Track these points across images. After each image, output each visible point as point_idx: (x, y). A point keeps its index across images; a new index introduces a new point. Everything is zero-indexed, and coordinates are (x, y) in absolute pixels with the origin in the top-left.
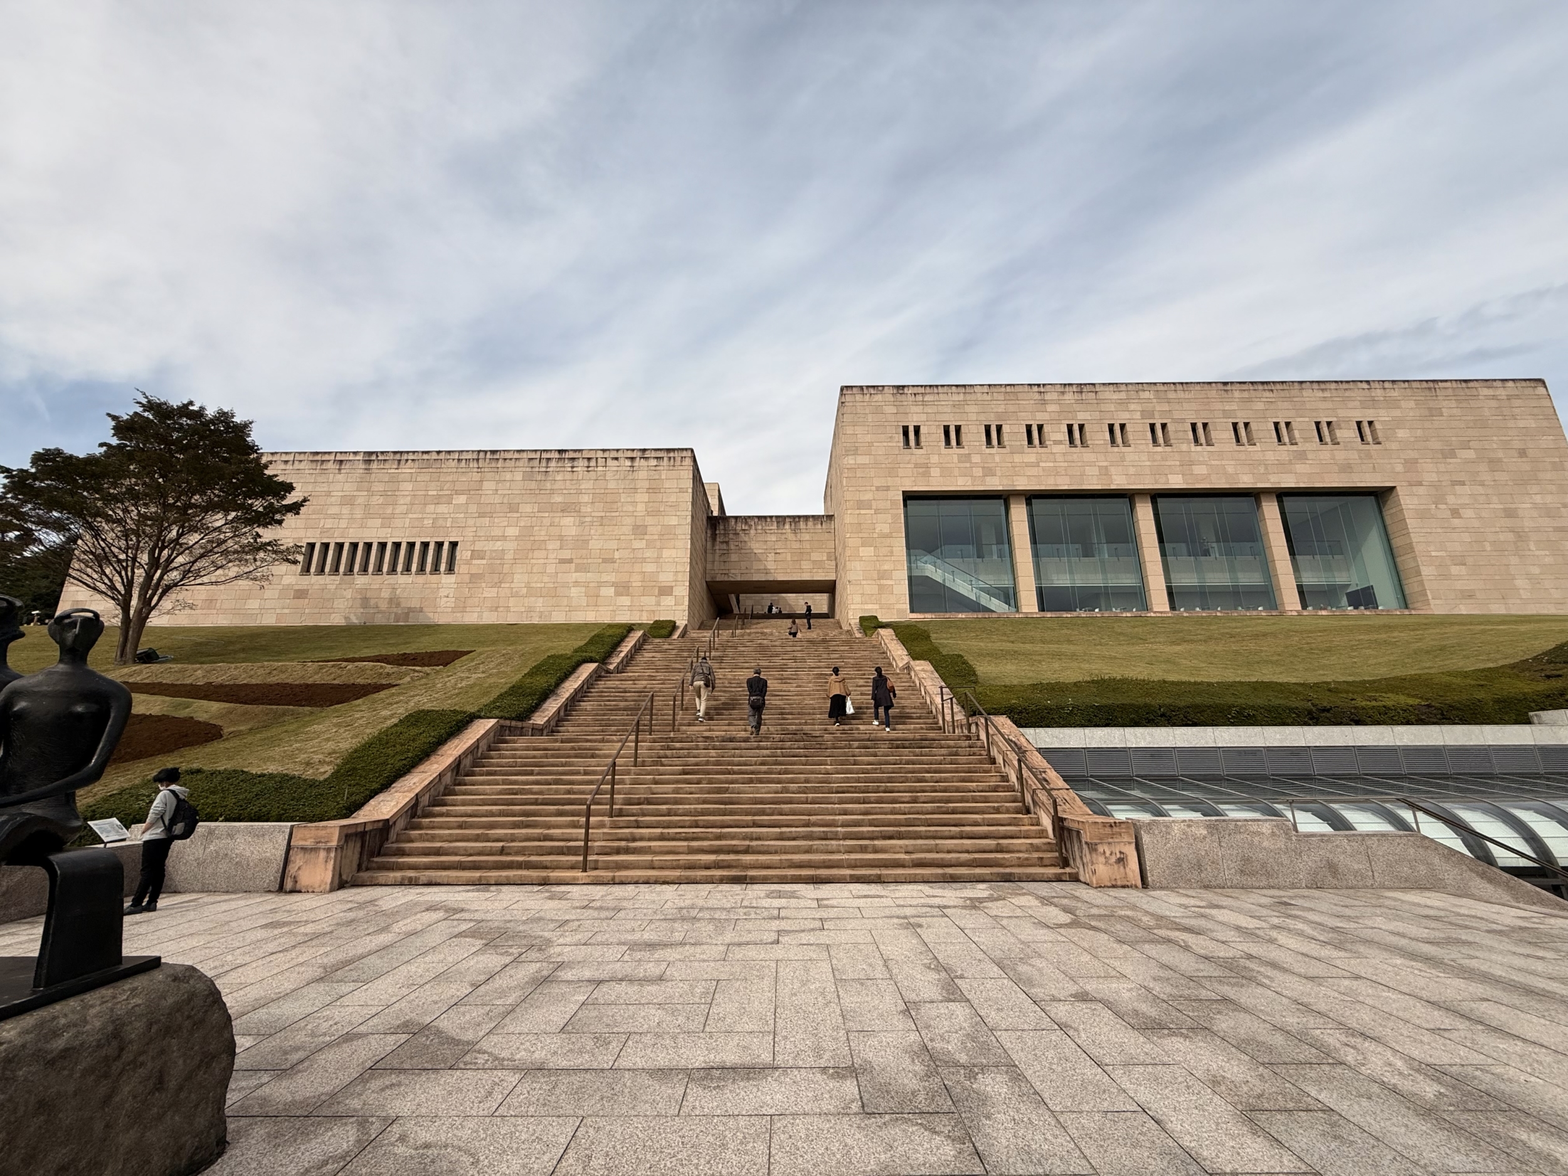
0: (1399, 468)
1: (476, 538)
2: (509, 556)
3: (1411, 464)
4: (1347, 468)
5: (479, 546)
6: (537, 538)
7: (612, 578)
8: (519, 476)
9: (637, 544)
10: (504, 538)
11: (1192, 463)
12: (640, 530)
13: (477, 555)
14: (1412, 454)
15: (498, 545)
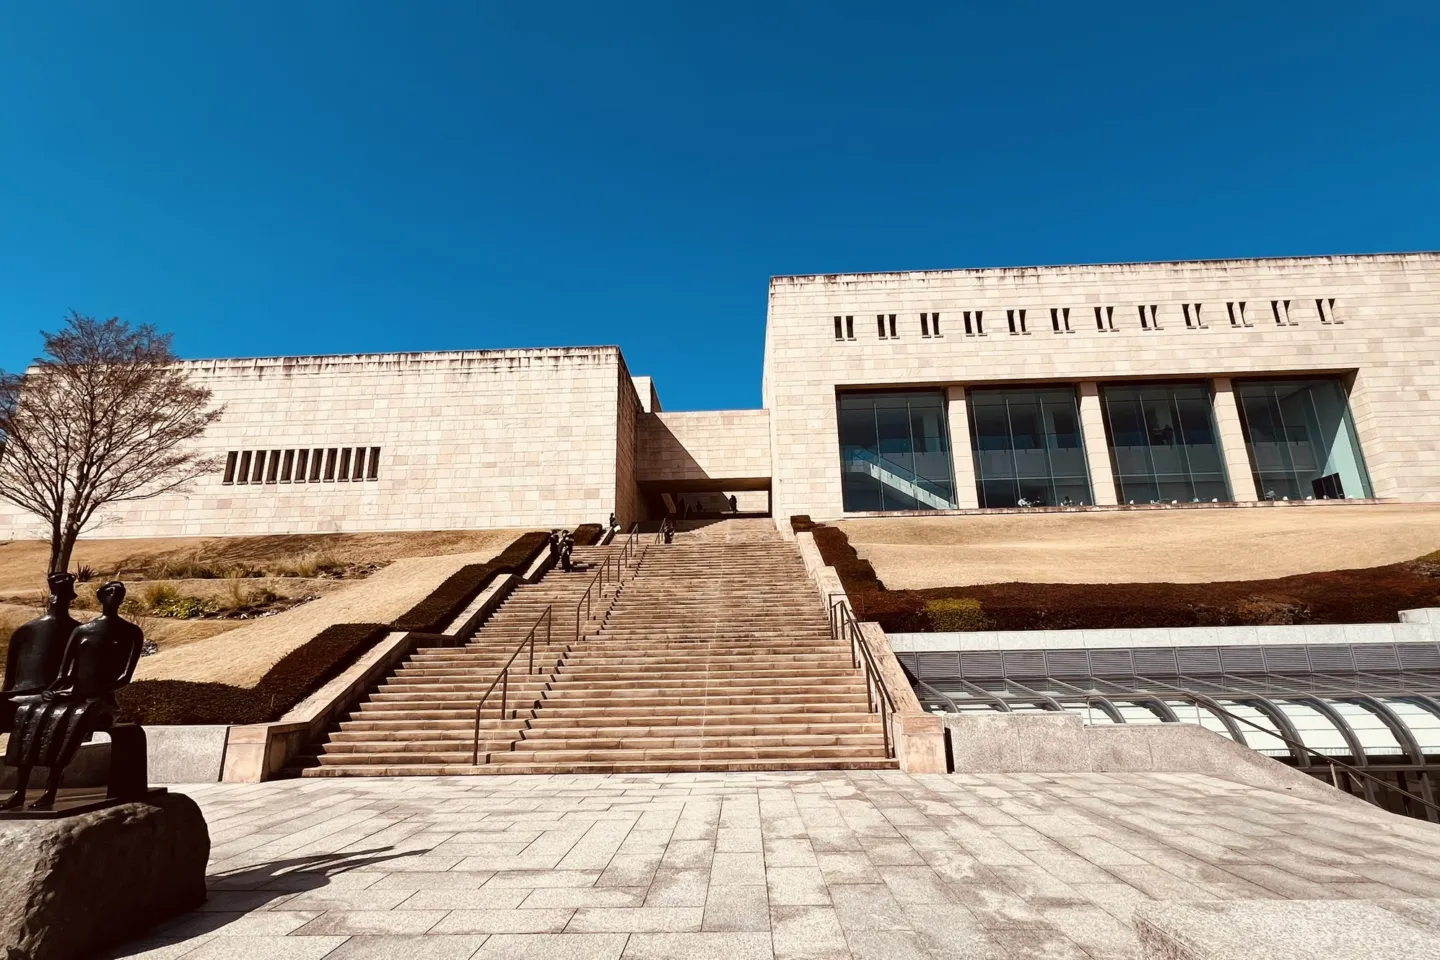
0: (1363, 348)
1: (398, 444)
2: (432, 460)
3: (1375, 344)
4: (1305, 350)
5: (401, 451)
6: (460, 442)
7: (536, 481)
8: (440, 378)
9: (562, 446)
10: (427, 442)
11: (1140, 349)
12: (565, 431)
13: (399, 460)
14: (1378, 334)
15: (420, 450)
